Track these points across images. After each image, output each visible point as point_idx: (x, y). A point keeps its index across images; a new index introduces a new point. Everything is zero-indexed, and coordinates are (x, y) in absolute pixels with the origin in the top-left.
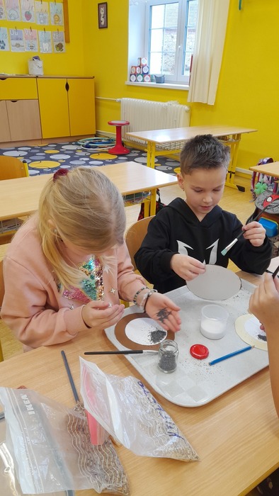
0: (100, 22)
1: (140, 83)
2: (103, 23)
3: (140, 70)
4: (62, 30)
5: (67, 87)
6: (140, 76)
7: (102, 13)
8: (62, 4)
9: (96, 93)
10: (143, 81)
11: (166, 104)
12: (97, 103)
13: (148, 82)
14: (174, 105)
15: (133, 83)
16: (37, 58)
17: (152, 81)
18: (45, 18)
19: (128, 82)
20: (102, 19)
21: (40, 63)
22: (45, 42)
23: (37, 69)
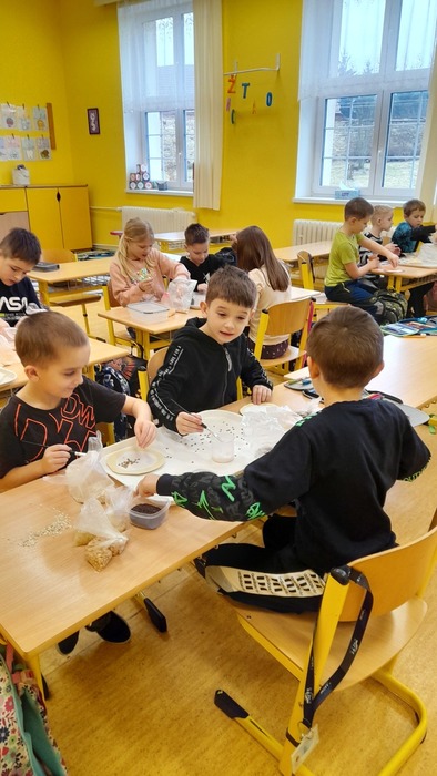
0: (90, 127)
1: (141, 190)
3: (140, 177)
4: (47, 135)
5: (58, 197)
6: (141, 183)
7: (93, 119)
8: (46, 109)
9: (91, 202)
10: (144, 188)
11: (172, 211)
12: (92, 213)
13: (149, 189)
14: (180, 212)
15: (133, 190)
16: (22, 167)
17: (153, 188)
18: (28, 124)
19: (128, 190)
20: (93, 125)
21: (26, 172)
22: (29, 149)
23: (22, 178)
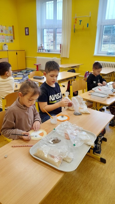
2: (27, 34)
3: (42, 48)
4: (12, 35)
8: (12, 27)
9: (25, 55)
11: (53, 58)
13: (44, 52)
14: (56, 58)
18: (7, 32)
19: (38, 52)
20: (27, 32)
22: (7, 39)
23: (6, 48)
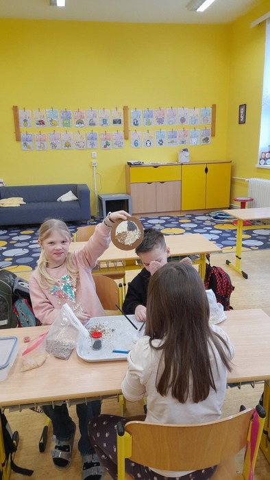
0: (239, 119)
1: (268, 166)
4: (209, 127)
5: (206, 170)
7: (242, 112)
8: (211, 109)
15: (263, 166)
16: (185, 150)
18: (196, 120)
19: (258, 165)
20: (242, 117)
21: (187, 154)
22: (194, 137)
23: (184, 158)
